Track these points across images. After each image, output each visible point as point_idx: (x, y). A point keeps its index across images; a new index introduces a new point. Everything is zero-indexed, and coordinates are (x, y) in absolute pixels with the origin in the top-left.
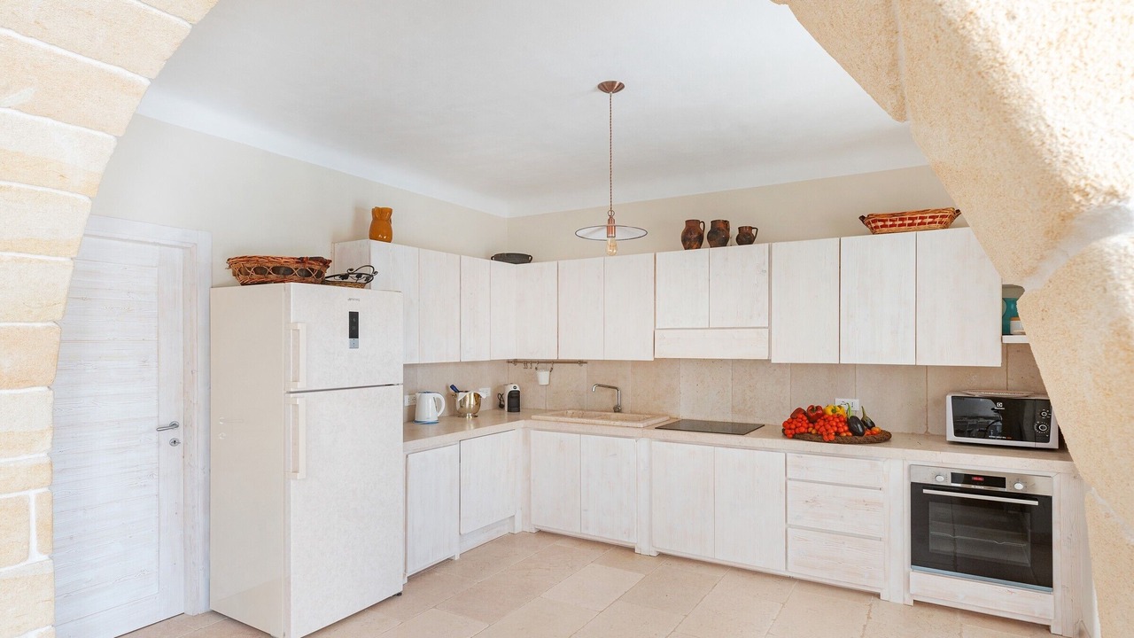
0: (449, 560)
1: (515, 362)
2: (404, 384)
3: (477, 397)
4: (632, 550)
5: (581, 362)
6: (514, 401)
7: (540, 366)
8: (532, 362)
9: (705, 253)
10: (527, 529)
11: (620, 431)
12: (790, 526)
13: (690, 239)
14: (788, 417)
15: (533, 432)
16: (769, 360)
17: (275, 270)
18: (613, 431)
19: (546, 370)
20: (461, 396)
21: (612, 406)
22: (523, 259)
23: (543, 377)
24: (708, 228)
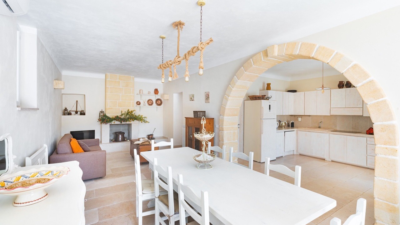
0: (282, 157)
1: (292, 115)
2: (277, 119)
3: (285, 123)
4: (324, 160)
5: (309, 116)
6: (292, 125)
7: (298, 117)
8: (296, 116)
9: (344, 90)
10: (297, 154)
11: (322, 132)
12: (368, 155)
13: (340, 86)
14: (368, 129)
15: (299, 132)
16: (363, 116)
17: (258, 98)
18: (320, 131)
19: (300, 118)
20: (281, 123)
21: (318, 127)
22: (295, 91)
23: (300, 119)
24: (345, 83)
